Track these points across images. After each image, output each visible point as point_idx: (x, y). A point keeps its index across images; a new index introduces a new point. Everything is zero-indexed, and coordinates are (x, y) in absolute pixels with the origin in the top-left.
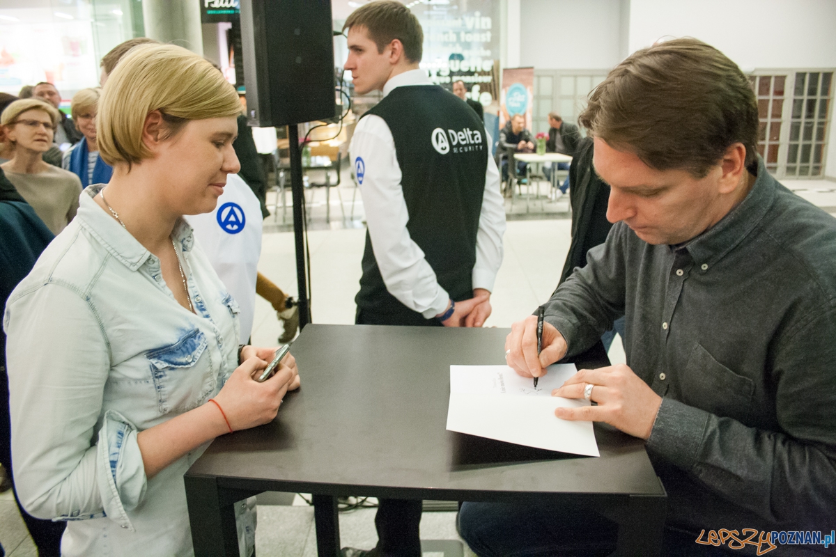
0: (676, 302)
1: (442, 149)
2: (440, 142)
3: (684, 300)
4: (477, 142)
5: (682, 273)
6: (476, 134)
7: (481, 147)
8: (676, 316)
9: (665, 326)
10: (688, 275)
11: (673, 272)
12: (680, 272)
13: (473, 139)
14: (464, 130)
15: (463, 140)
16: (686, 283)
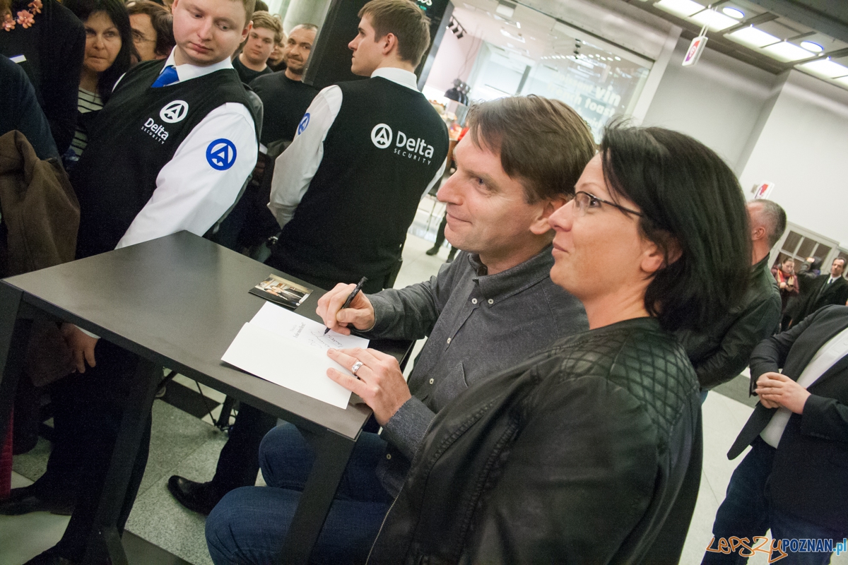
0: (461, 324)
1: (379, 142)
2: (381, 137)
3: (467, 324)
4: (427, 155)
5: (476, 302)
6: (430, 149)
7: (429, 162)
8: (458, 336)
9: (449, 339)
10: (479, 304)
11: (470, 300)
12: (475, 301)
13: (424, 151)
14: (419, 140)
15: (411, 147)
16: (475, 312)
